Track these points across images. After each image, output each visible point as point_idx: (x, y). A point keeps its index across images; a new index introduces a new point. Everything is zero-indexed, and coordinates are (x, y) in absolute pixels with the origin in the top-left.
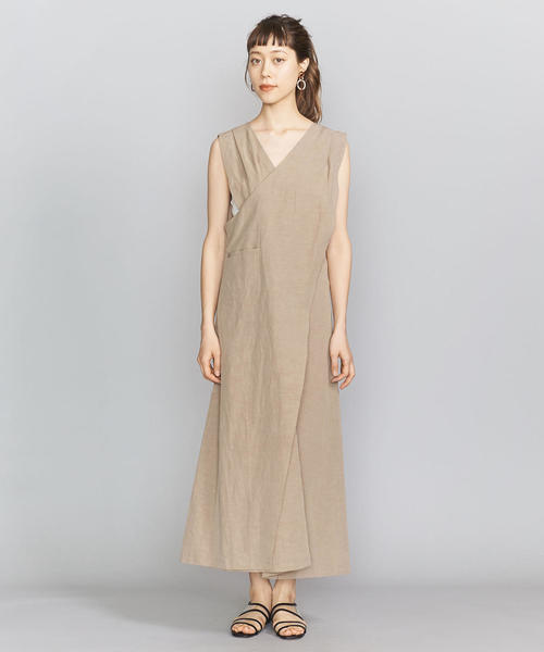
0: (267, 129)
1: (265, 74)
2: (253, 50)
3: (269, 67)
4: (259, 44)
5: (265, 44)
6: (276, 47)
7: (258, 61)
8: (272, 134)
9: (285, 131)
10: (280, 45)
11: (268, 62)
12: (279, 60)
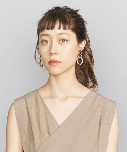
0: (52, 97)
1: (53, 51)
2: (42, 33)
3: (56, 46)
4: (48, 28)
5: (53, 28)
6: (62, 31)
7: (46, 42)
8: (57, 101)
9: (66, 98)
10: (65, 29)
11: (55, 42)
12: (63, 41)
